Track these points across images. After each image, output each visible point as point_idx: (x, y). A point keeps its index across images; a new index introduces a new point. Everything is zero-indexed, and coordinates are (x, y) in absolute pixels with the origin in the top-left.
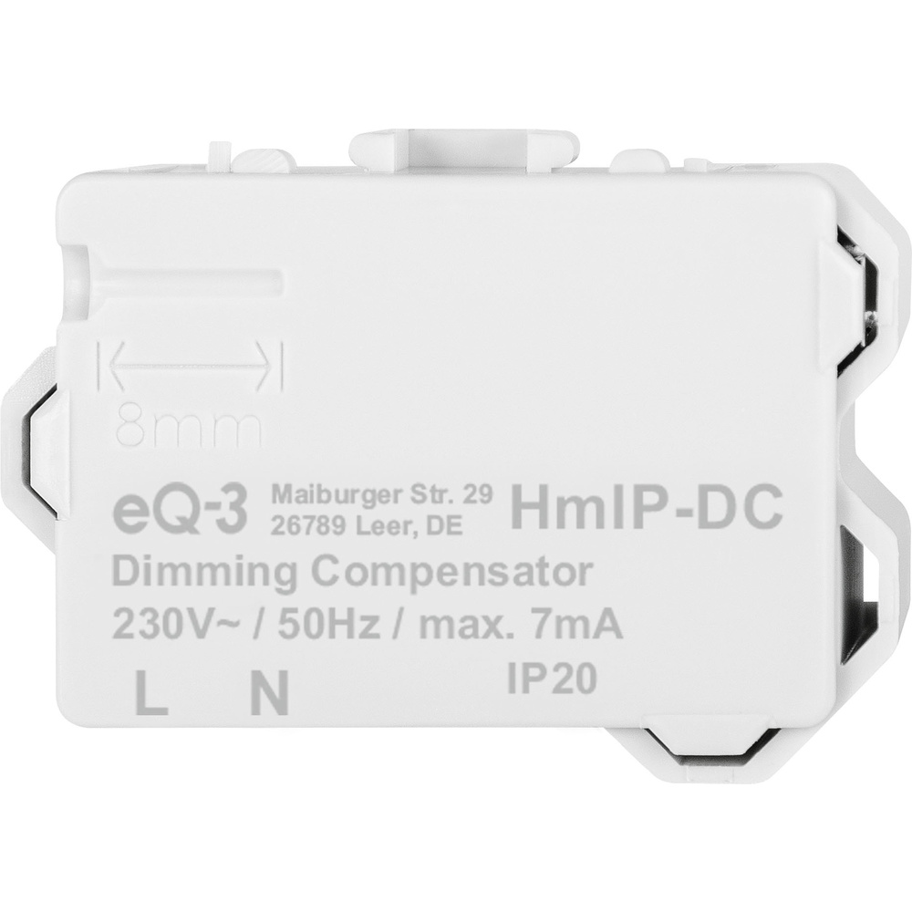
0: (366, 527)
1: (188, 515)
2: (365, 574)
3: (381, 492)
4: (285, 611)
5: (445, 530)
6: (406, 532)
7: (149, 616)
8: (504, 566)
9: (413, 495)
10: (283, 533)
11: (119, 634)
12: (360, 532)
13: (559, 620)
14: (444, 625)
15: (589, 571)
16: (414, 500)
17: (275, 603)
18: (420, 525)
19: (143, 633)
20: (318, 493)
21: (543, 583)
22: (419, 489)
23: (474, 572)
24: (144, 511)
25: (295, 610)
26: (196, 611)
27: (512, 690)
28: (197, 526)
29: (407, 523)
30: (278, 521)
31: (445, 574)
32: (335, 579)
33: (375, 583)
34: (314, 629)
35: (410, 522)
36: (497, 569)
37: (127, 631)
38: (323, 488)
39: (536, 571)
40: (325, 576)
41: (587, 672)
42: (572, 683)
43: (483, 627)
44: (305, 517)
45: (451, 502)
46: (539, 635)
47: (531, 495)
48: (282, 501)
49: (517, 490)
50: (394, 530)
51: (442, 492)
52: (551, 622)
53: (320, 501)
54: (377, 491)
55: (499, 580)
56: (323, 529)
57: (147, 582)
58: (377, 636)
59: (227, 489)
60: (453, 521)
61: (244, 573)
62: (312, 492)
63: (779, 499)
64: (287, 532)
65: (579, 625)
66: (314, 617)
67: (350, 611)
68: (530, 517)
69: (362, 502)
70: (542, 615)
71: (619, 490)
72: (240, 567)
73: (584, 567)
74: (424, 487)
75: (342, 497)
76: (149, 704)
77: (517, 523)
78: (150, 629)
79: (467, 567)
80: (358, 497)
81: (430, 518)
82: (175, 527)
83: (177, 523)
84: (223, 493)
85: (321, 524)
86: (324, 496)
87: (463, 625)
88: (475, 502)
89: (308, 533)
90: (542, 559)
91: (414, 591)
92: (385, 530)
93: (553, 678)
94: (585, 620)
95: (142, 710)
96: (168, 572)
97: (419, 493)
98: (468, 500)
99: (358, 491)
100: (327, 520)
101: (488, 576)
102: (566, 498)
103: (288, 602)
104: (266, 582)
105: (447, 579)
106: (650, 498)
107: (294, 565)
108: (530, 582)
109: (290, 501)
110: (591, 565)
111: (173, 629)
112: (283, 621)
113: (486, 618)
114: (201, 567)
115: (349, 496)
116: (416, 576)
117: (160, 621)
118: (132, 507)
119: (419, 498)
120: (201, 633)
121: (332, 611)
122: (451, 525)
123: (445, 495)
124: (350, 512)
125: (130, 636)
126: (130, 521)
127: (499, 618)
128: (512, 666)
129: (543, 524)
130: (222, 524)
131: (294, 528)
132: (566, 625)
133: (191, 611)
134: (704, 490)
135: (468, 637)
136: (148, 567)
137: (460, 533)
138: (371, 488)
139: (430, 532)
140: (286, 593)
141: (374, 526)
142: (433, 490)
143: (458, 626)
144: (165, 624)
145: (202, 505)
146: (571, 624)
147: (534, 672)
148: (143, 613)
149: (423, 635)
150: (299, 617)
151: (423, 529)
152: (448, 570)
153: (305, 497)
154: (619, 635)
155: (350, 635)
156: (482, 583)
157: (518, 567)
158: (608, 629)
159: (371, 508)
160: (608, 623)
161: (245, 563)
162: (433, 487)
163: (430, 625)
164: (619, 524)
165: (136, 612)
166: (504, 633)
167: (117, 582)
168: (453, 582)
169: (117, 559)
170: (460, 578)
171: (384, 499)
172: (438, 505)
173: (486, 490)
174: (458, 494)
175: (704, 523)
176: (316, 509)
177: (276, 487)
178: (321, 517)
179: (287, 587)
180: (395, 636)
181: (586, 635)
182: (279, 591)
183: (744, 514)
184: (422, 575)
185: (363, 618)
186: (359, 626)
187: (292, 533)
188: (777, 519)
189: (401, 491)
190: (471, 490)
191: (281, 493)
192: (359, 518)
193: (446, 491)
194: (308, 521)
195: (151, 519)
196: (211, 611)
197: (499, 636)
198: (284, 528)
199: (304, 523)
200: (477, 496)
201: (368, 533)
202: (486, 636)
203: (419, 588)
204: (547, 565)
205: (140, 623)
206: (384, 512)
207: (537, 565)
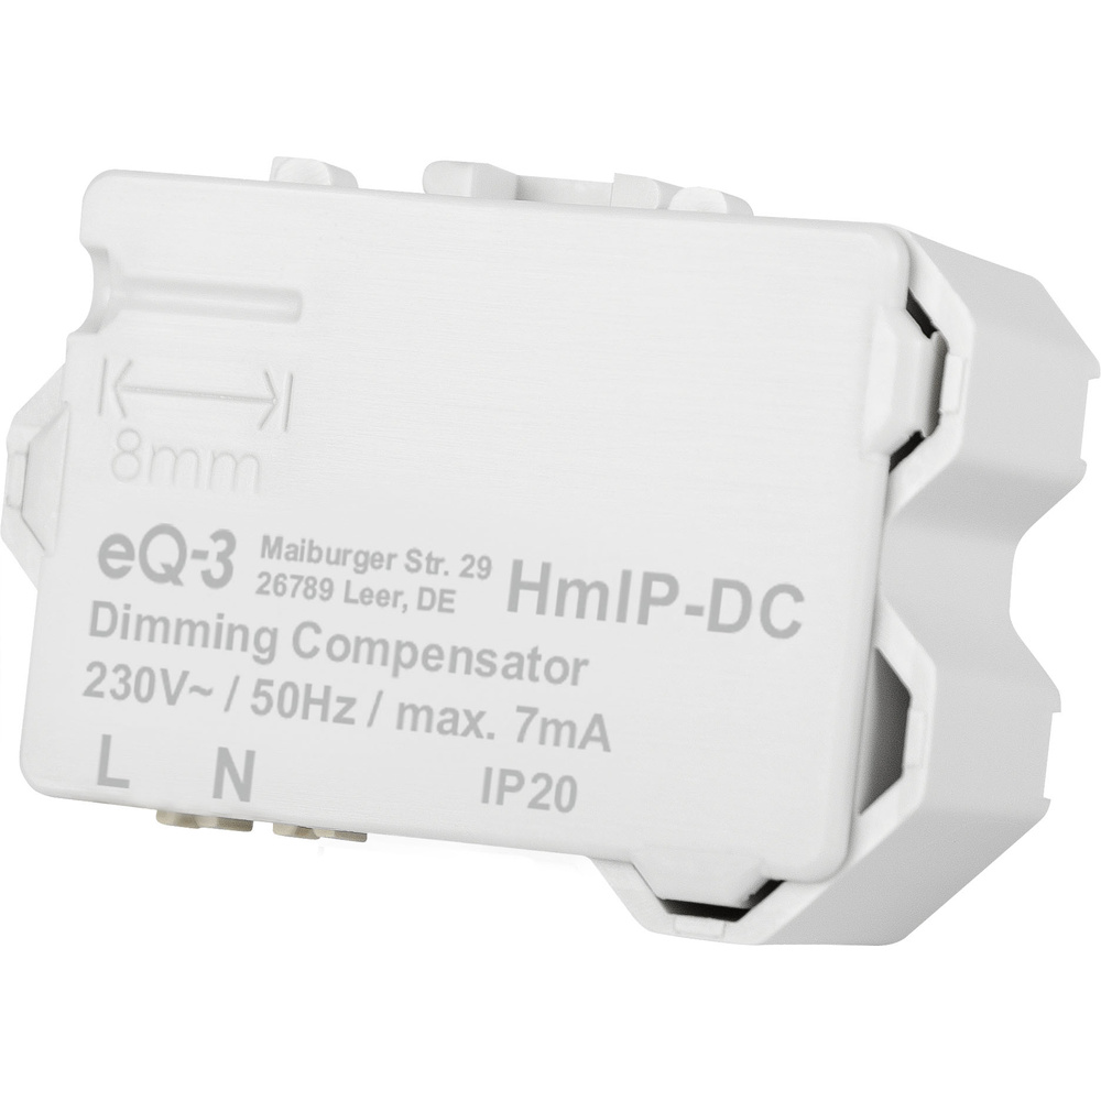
0: (355, 595)
1: (173, 564)
2: (347, 648)
3: (374, 555)
4: (261, 682)
5: (436, 607)
6: (395, 605)
7: (122, 674)
8: (493, 654)
9: (407, 561)
10: (267, 593)
11: (90, 692)
12: (347, 600)
13: (545, 723)
14: (423, 716)
15: (583, 668)
16: (407, 567)
17: (252, 672)
18: (410, 598)
19: (113, 692)
20: (307, 551)
21: (533, 678)
22: (414, 555)
23: (462, 657)
24: (129, 555)
25: (270, 683)
26: (170, 673)
27: (485, 800)
28: (181, 576)
29: (398, 594)
30: (265, 579)
31: (430, 657)
32: (315, 650)
33: (356, 660)
34: (287, 707)
35: (401, 593)
36: (487, 657)
37: (98, 688)
38: (315, 545)
39: (527, 663)
40: (306, 647)
41: (567, 787)
42: (549, 799)
43: (463, 723)
44: (293, 577)
45: (446, 573)
46: (521, 739)
47: (531, 574)
48: (271, 557)
49: (518, 565)
50: (383, 601)
51: (439, 561)
52: (536, 724)
53: (310, 560)
54: (371, 554)
55: (486, 669)
56: (310, 592)
57: (124, 636)
58: (351, 721)
59: (216, 537)
60: (447, 596)
61: (223, 635)
62: (303, 548)
63: (799, 604)
64: (272, 592)
65: (566, 731)
66: (289, 693)
67: (327, 690)
68: (528, 598)
69: (354, 565)
70: (527, 715)
71: (626, 576)
72: (219, 626)
73: (579, 664)
74: (419, 554)
75: (333, 558)
76: (111, 774)
77: (513, 606)
78: (120, 690)
79: (455, 651)
80: (350, 558)
81: (422, 590)
82: (160, 575)
83: (161, 571)
84: (211, 541)
85: (308, 587)
86: (315, 555)
87: (443, 718)
88: (471, 576)
89: (293, 595)
90: (535, 649)
91: (395, 674)
92: (374, 600)
93: (531, 790)
94: (572, 725)
95: (104, 779)
96: (146, 625)
97: (415, 561)
98: (464, 574)
99: (350, 551)
100: (315, 583)
101: (475, 664)
102: (569, 581)
103: (265, 672)
104: (244, 648)
105: (432, 663)
106: (660, 590)
107: (275, 630)
108: (519, 676)
109: (279, 557)
110: (586, 662)
111: (144, 692)
112: (257, 694)
113: (468, 713)
114: (180, 623)
115: (341, 557)
116: (401, 656)
117: (132, 681)
118: (117, 548)
119: (413, 566)
120: (172, 699)
121: (308, 687)
122: (442, 601)
123: (441, 565)
124: (340, 574)
125: (100, 695)
126: (115, 564)
127: (481, 714)
128: (489, 771)
129: (541, 609)
130: (206, 576)
131: (280, 589)
132: (551, 729)
133: (165, 672)
134: (719, 585)
135: (446, 733)
136: (126, 617)
137: (451, 611)
138: (365, 550)
139: (420, 607)
140: (264, 662)
141: (362, 594)
142: (429, 558)
143: (437, 719)
144: (137, 685)
145: (189, 553)
146: (557, 729)
147: (511, 781)
148: (116, 670)
149: (400, 726)
150: (274, 691)
151: (413, 602)
152: (434, 652)
153: (295, 553)
154: (607, 748)
155: (324, 718)
156: (468, 671)
157: (508, 656)
158: (596, 739)
159: (363, 572)
160: (596, 732)
161: (225, 622)
162: (430, 554)
163: (409, 714)
164: (622, 617)
165: (110, 668)
166: (484, 732)
167: (94, 632)
168: (438, 667)
169: (97, 605)
170: (446, 663)
171: (377, 564)
172: (432, 576)
173: (484, 564)
174: (454, 565)
175: (714, 625)
176: (304, 568)
177: (266, 539)
178: (309, 578)
179: (265, 656)
180: (370, 724)
181: (571, 745)
182: (257, 659)
183: (759, 618)
184: (406, 655)
185: (340, 699)
186: (335, 708)
187: (277, 594)
188: (795, 627)
189: (395, 556)
190: (469, 561)
191: (271, 547)
192: (348, 583)
193: (442, 560)
194: (295, 581)
195: (135, 564)
196: (185, 675)
197: (479, 735)
198: (270, 587)
199: (291, 583)
200: (475, 570)
201: (355, 601)
202: (465, 734)
203: (402, 670)
204: (539, 658)
205: (112, 681)
206: (375, 579)
207: (529, 657)
